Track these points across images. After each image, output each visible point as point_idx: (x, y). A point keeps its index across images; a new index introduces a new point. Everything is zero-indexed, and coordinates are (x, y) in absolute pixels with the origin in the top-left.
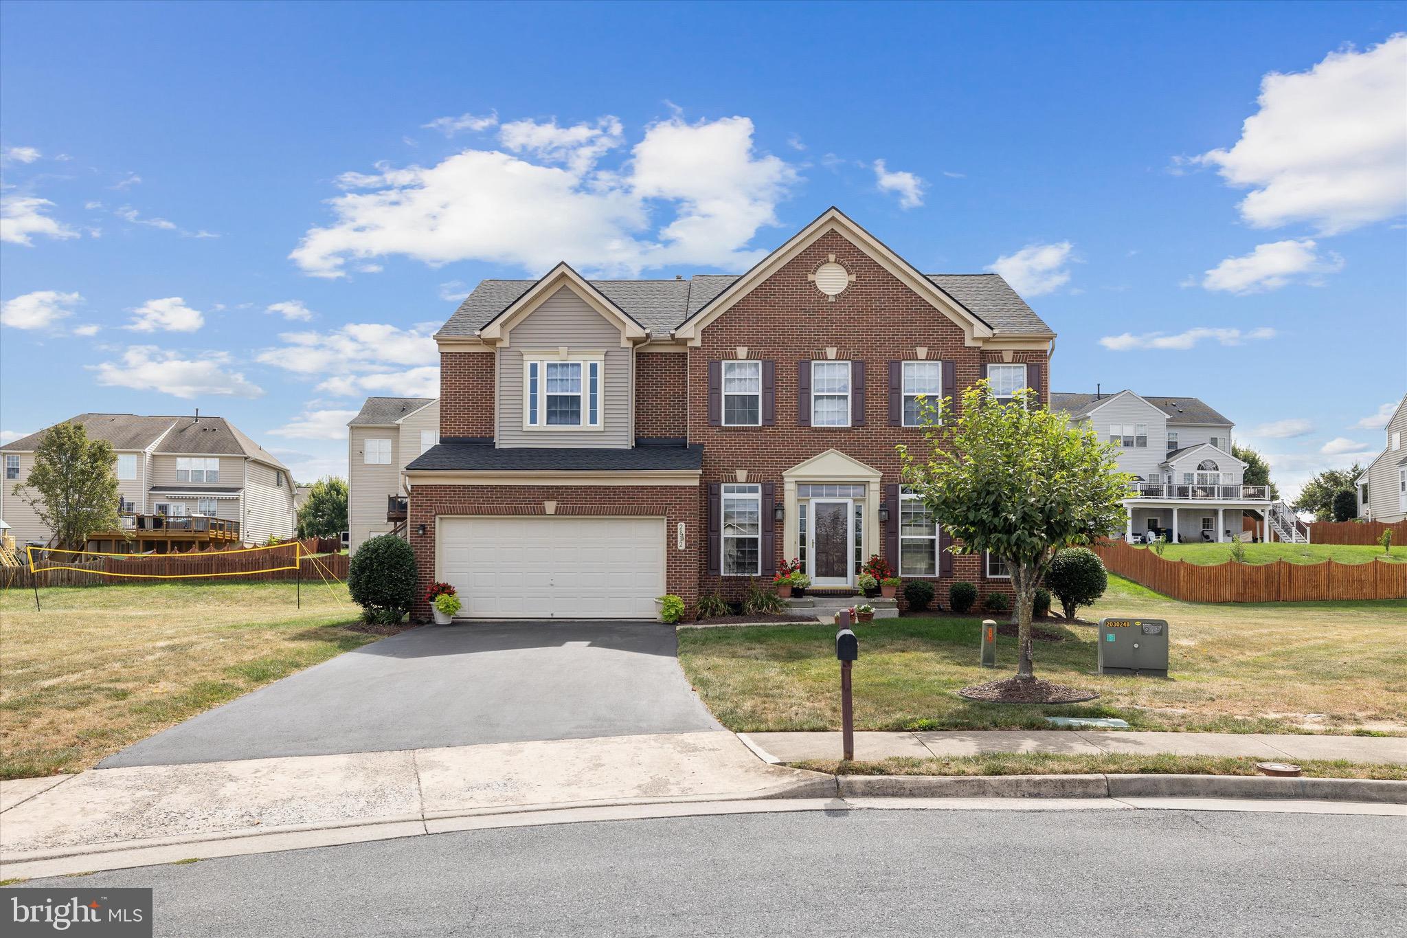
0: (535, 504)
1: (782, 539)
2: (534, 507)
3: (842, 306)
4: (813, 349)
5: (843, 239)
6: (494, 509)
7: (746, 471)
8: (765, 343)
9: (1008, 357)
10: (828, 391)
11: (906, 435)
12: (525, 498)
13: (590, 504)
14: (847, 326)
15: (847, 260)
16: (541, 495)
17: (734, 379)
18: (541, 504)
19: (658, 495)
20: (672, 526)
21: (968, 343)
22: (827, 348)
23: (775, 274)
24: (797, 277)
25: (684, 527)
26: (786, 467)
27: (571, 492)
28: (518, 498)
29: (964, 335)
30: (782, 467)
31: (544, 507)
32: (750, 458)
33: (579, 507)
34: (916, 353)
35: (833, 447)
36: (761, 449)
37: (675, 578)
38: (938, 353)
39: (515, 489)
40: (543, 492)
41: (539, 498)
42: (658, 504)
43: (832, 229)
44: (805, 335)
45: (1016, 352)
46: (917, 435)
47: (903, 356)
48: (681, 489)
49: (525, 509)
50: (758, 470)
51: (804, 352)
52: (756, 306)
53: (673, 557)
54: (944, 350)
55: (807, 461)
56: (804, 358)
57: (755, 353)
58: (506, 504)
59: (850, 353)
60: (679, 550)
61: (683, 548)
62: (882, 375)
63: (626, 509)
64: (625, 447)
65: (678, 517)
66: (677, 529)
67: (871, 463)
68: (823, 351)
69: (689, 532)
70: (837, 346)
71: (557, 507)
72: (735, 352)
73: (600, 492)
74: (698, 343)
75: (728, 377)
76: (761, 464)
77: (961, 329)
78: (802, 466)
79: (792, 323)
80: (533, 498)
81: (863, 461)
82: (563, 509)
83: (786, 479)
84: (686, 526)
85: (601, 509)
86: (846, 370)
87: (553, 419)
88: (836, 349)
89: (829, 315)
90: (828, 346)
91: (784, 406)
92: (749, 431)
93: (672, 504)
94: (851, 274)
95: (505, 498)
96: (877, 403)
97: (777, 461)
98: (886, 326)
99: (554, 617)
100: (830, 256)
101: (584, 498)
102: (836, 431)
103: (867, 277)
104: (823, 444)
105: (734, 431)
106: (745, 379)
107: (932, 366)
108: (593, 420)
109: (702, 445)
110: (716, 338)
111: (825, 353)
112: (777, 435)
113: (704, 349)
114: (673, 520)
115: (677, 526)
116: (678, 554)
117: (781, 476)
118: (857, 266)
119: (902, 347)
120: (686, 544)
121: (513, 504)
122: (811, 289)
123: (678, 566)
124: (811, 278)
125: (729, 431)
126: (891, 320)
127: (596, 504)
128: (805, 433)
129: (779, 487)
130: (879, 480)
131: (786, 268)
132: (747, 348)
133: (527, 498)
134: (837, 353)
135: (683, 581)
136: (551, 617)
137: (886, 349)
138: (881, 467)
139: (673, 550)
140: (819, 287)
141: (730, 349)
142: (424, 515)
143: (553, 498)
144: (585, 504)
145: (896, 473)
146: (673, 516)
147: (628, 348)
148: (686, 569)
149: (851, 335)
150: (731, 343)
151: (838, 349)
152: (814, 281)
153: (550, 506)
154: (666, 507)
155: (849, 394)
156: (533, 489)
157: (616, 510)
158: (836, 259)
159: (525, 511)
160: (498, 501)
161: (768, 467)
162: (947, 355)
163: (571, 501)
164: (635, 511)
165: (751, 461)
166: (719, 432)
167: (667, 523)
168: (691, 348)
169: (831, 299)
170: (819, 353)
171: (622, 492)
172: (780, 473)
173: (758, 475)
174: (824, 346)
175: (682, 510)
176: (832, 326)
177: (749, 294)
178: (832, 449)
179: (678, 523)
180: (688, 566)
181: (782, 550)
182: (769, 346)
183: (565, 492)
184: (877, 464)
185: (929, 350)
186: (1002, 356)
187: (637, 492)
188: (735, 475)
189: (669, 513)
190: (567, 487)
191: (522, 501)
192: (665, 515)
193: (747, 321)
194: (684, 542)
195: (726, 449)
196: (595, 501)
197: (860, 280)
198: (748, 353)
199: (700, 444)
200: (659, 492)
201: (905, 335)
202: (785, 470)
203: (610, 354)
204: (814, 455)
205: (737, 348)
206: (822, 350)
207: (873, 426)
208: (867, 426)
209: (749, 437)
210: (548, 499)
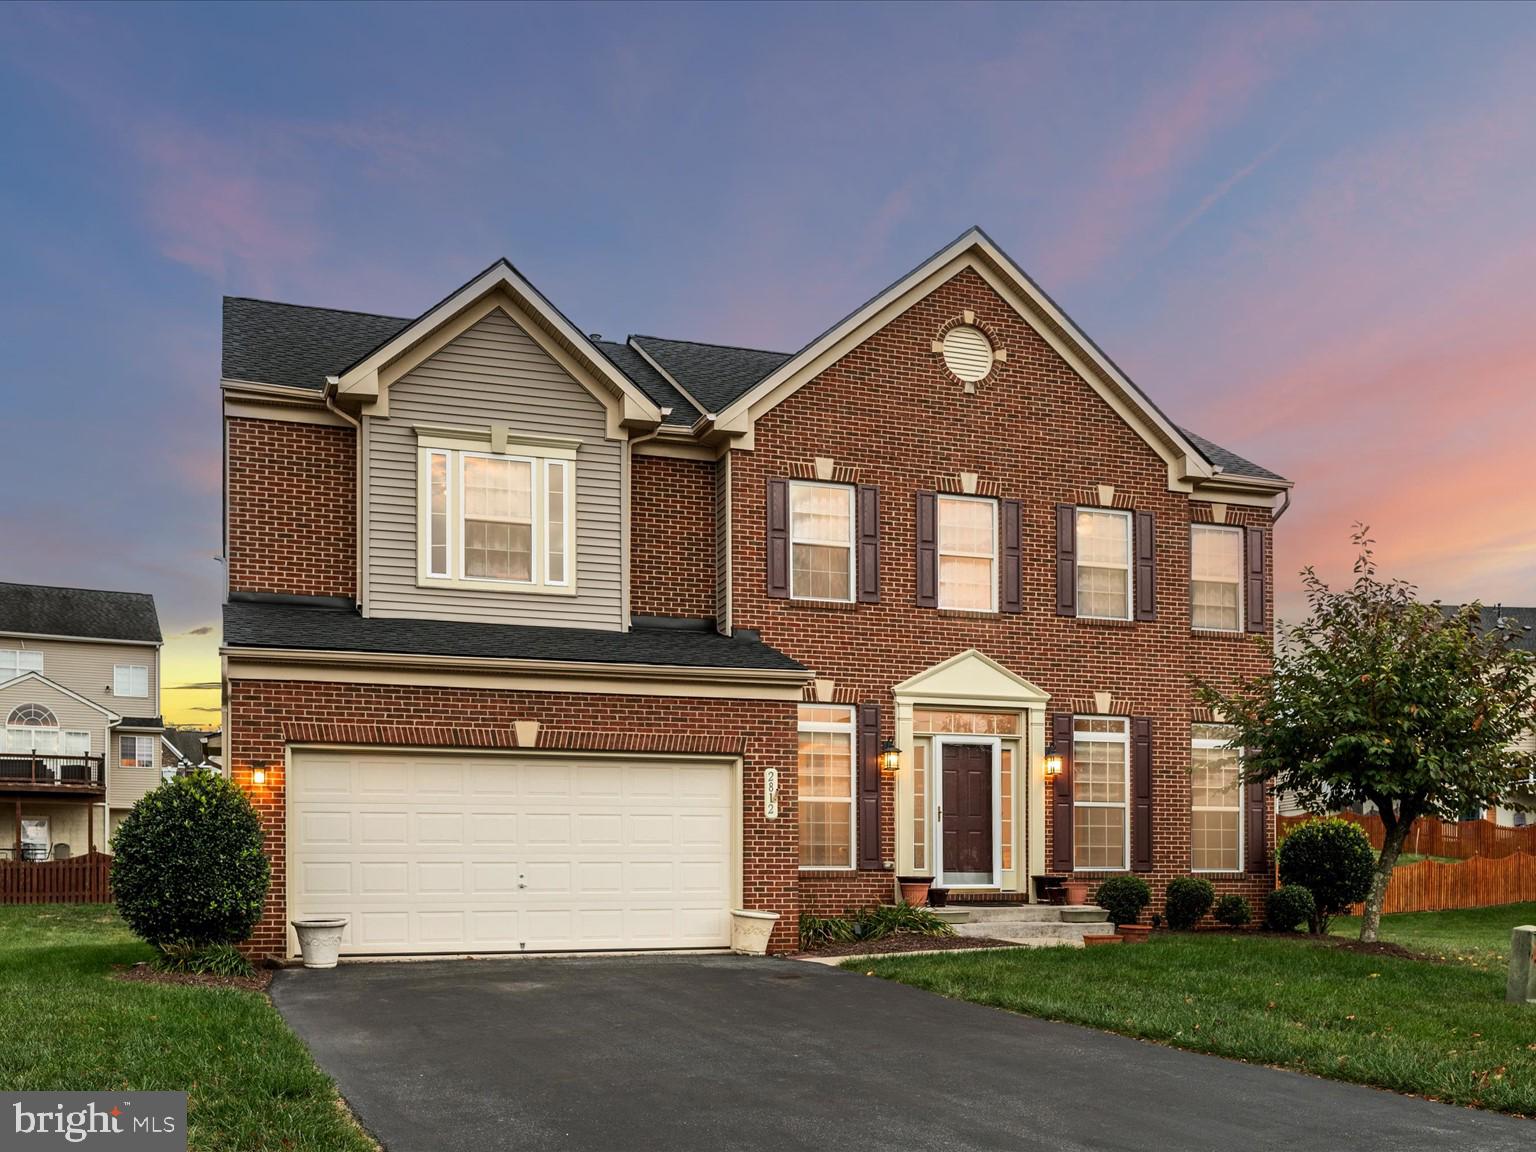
0: (495, 726)
1: (892, 804)
2: (493, 732)
3: (985, 403)
4: (940, 474)
5: (985, 286)
6: (412, 734)
7: (833, 682)
8: (862, 455)
9: (1220, 514)
10: (962, 549)
11: (1083, 632)
12: (476, 713)
13: (604, 729)
14: (993, 439)
15: (992, 324)
16: (507, 708)
17: (808, 515)
18: (508, 727)
19: (729, 716)
20: (755, 775)
21: (1173, 485)
22: (962, 474)
23: (877, 334)
24: (913, 344)
25: (775, 778)
26: (897, 677)
27: (567, 704)
28: (461, 712)
29: (1166, 471)
30: (893, 677)
31: (514, 734)
32: (839, 658)
33: (583, 734)
34: (1097, 494)
35: (972, 646)
36: (857, 644)
37: (760, 872)
38: (1129, 497)
39: (456, 694)
40: (511, 702)
41: (502, 714)
42: (730, 733)
43: (969, 267)
44: (927, 447)
45: (1231, 507)
46: (1100, 634)
47: (1078, 497)
48: (770, 705)
49: (475, 735)
50: (852, 680)
51: (925, 477)
52: (846, 387)
53: (756, 832)
54: (1137, 493)
55: (931, 669)
56: (925, 487)
57: (846, 470)
58: (437, 724)
59: (999, 485)
60: (768, 820)
61: (774, 815)
62: (1046, 527)
63: (670, 741)
64: (617, 628)
65: (765, 757)
66: (763, 780)
67: (1033, 676)
68: (956, 478)
69: (785, 787)
70: (977, 472)
71: (540, 733)
72: (813, 467)
73: (621, 706)
74: (748, 443)
75: (798, 510)
76: (856, 670)
77: (1161, 460)
78: (926, 677)
79: (906, 424)
80: (491, 714)
81: (1019, 674)
82: (552, 737)
83: (898, 699)
84: (779, 775)
85: (624, 739)
86: (989, 514)
87: (477, 568)
88: (975, 476)
89: (965, 416)
90: (963, 471)
91: (894, 569)
92: (836, 610)
93: (754, 734)
94: (999, 348)
95: (434, 711)
96: (1039, 575)
97: (883, 666)
98: (1052, 445)
99: (526, 949)
100: (966, 313)
101: (590, 717)
102: (977, 619)
103: (1024, 358)
104: (956, 639)
105: (812, 609)
106: (827, 517)
107: (1117, 519)
108: (557, 572)
109: (757, 631)
110: (779, 437)
111: (959, 481)
112: (883, 620)
113: (758, 455)
114: (756, 763)
115: (763, 774)
116: (766, 826)
117: (890, 693)
118: (1007, 336)
119: (1077, 482)
120: (779, 809)
121: (451, 724)
122: (935, 367)
123: (766, 849)
124: (936, 347)
125: (802, 608)
126: (1060, 436)
127: (615, 730)
128: (928, 617)
129: (887, 713)
130: (1043, 706)
131: (896, 326)
132: (832, 460)
133: (481, 713)
134: (978, 483)
135: (775, 878)
136: (519, 949)
137: (1052, 485)
138: (1046, 685)
139: (756, 820)
140: (948, 365)
141: (804, 460)
142: (261, 743)
143: (532, 715)
144: (593, 729)
145: (1067, 696)
146: (757, 755)
147: (620, 441)
148: (780, 855)
149: (1000, 455)
150: (804, 450)
151: (979, 478)
152: (941, 354)
153: (527, 732)
154: (744, 739)
155: (996, 557)
156: (490, 695)
157: (653, 742)
158: (975, 321)
159: (476, 740)
160: (421, 717)
161: (868, 676)
162: (1142, 503)
163: (566, 722)
164: (687, 744)
165: (840, 664)
166: (785, 609)
167: (744, 769)
168: (735, 451)
169: (969, 389)
170: (949, 480)
171: (664, 708)
172: (889, 687)
173: (851, 691)
174: (958, 470)
175: (771, 746)
176: (970, 436)
177: (834, 365)
178: (970, 651)
179: (763, 769)
180: (782, 849)
181: (892, 824)
182: (869, 461)
183: (554, 704)
184: (1040, 679)
185: (1116, 491)
186: (1211, 512)
187: (691, 709)
188: (813, 690)
189: (749, 751)
190: (558, 695)
191: (468, 719)
192: (740, 754)
193: (833, 411)
194: (776, 805)
195: (798, 641)
196: (612, 724)
197: (1012, 361)
198: (835, 469)
199: (753, 629)
200: (731, 710)
201: (1081, 463)
202: (896, 683)
203: (586, 449)
204: (943, 660)
205: (817, 459)
206: (954, 475)
207: (1033, 614)
208: (1024, 614)
209: (837, 622)
210: (521, 716)
